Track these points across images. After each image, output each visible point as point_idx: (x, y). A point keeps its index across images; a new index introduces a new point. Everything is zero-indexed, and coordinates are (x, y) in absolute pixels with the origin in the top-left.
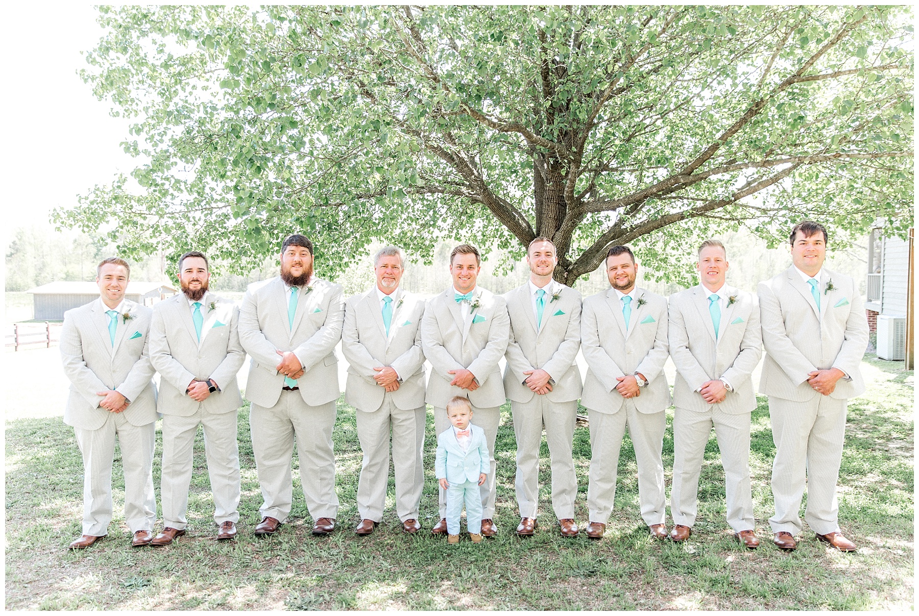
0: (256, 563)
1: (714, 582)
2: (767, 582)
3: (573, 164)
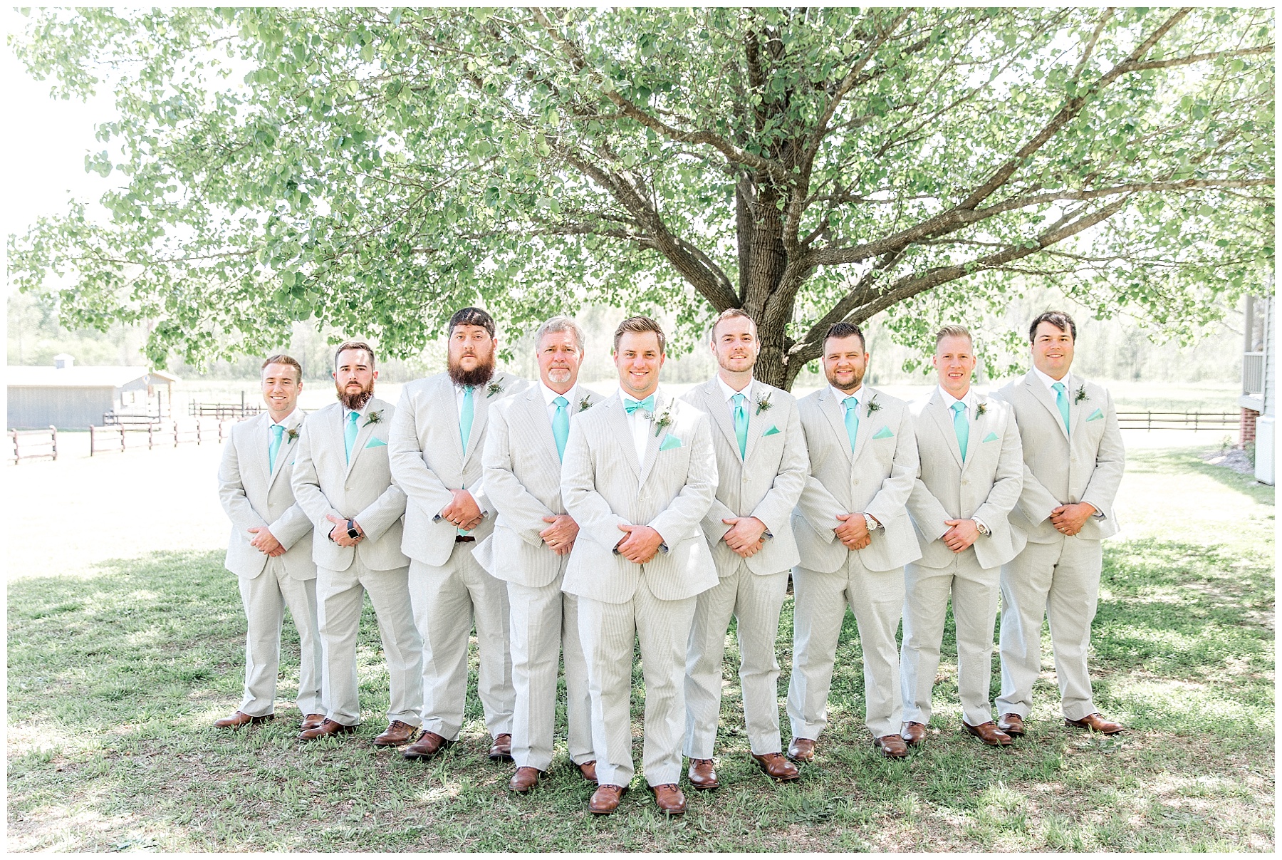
0: (317, 811)
3: (795, 191)
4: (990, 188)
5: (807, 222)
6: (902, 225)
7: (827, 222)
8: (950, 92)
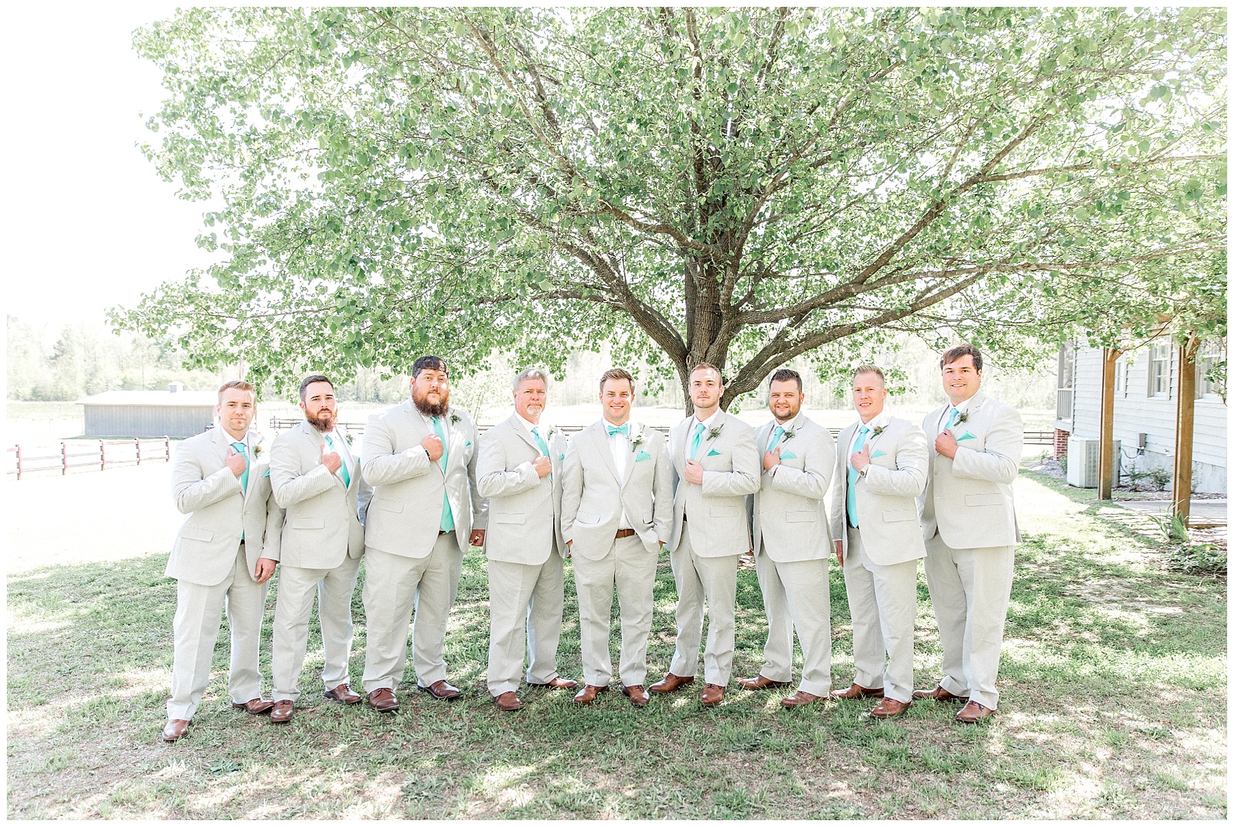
0: (366, 741)
1: (891, 756)
2: (949, 754)
3: (728, 268)
4: (875, 268)
5: (738, 292)
6: (809, 295)
7: (753, 292)
8: (844, 196)
